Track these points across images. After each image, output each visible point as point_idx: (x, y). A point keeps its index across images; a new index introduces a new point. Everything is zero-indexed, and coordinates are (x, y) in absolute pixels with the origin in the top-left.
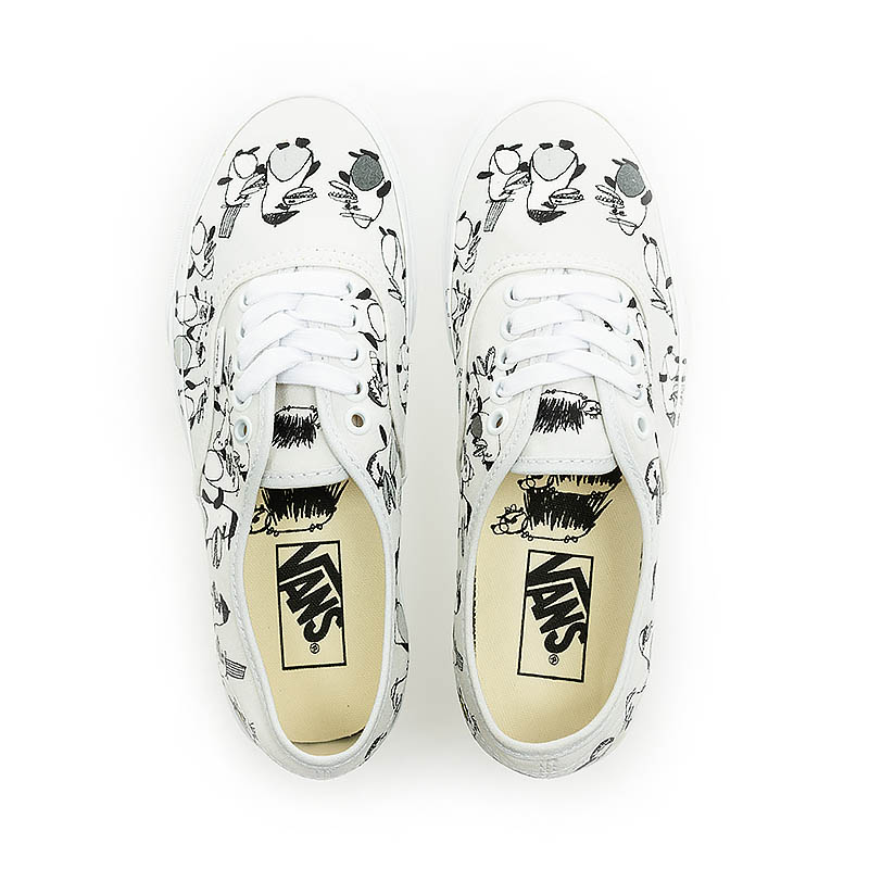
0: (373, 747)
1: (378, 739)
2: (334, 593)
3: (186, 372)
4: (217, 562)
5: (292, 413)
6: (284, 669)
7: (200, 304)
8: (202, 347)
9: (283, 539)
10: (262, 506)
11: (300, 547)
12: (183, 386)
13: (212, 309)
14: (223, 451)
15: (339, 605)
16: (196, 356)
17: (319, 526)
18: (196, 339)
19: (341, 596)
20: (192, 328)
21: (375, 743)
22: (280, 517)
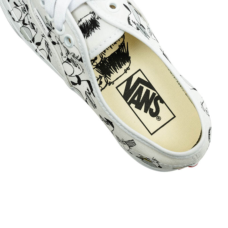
0: (209, 135)
1: (209, 130)
2: (152, 92)
3: (33, 40)
4: (95, 106)
5: (84, 21)
6: (152, 134)
7: (20, 8)
8: (32, 24)
9: (117, 83)
10: (100, 76)
11: (126, 82)
12: (36, 47)
13: (26, 5)
14: (68, 59)
15: (157, 95)
16: (32, 30)
17: (128, 69)
18: (28, 23)
19: (155, 90)
20: (24, 21)
21: (209, 132)
22: (110, 76)
